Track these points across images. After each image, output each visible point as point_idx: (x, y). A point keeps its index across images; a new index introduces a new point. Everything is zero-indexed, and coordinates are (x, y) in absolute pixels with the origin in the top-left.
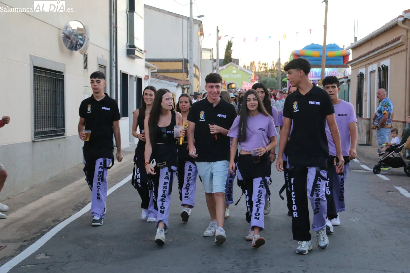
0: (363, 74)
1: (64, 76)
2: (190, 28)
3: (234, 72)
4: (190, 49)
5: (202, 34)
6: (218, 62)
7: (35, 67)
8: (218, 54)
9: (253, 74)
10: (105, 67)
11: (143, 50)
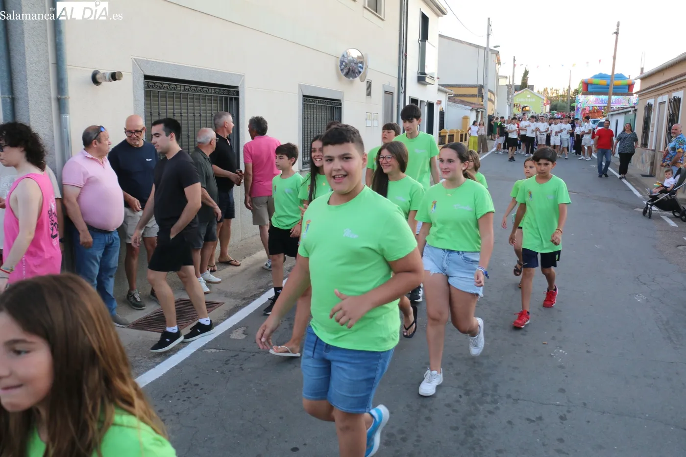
0: (652, 105)
1: (342, 104)
2: (486, 57)
3: (529, 96)
4: (486, 76)
5: (499, 63)
6: (513, 88)
7: (304, 96)
8: (513, 80)
9: (545, 99)
10: (392, 94)
11: (436, 76)
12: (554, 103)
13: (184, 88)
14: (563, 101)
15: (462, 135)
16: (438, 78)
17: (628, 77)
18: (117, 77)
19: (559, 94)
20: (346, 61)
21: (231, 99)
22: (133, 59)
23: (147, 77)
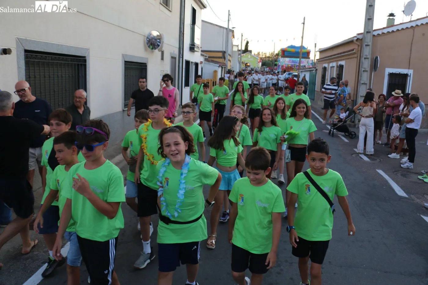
0: (326, 68)
1: (147, 66)
2: (227, 34)
3: (249, 57)
4: (227, 46)
6: (241, 51)
7: (125, 62)
8: (241, 47)
9: (259, 59)
10: (175, 58)
11: (200, 47)
12: (264, 61)
13: (51, 58)
14: (269, 60)
15: (213, 82)
16: (201, 48)
17: (306, 48)
18: (8, 53)
19: (267, 56)
20: (149, 38)
21: (81, 65)
22: (17, 39)
23: (26, 51)
